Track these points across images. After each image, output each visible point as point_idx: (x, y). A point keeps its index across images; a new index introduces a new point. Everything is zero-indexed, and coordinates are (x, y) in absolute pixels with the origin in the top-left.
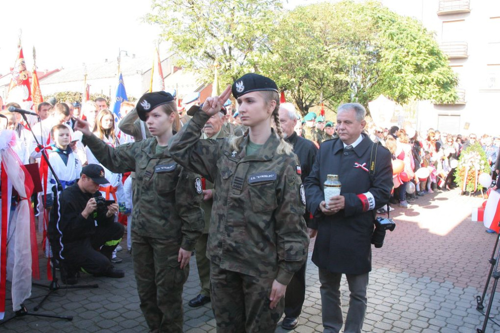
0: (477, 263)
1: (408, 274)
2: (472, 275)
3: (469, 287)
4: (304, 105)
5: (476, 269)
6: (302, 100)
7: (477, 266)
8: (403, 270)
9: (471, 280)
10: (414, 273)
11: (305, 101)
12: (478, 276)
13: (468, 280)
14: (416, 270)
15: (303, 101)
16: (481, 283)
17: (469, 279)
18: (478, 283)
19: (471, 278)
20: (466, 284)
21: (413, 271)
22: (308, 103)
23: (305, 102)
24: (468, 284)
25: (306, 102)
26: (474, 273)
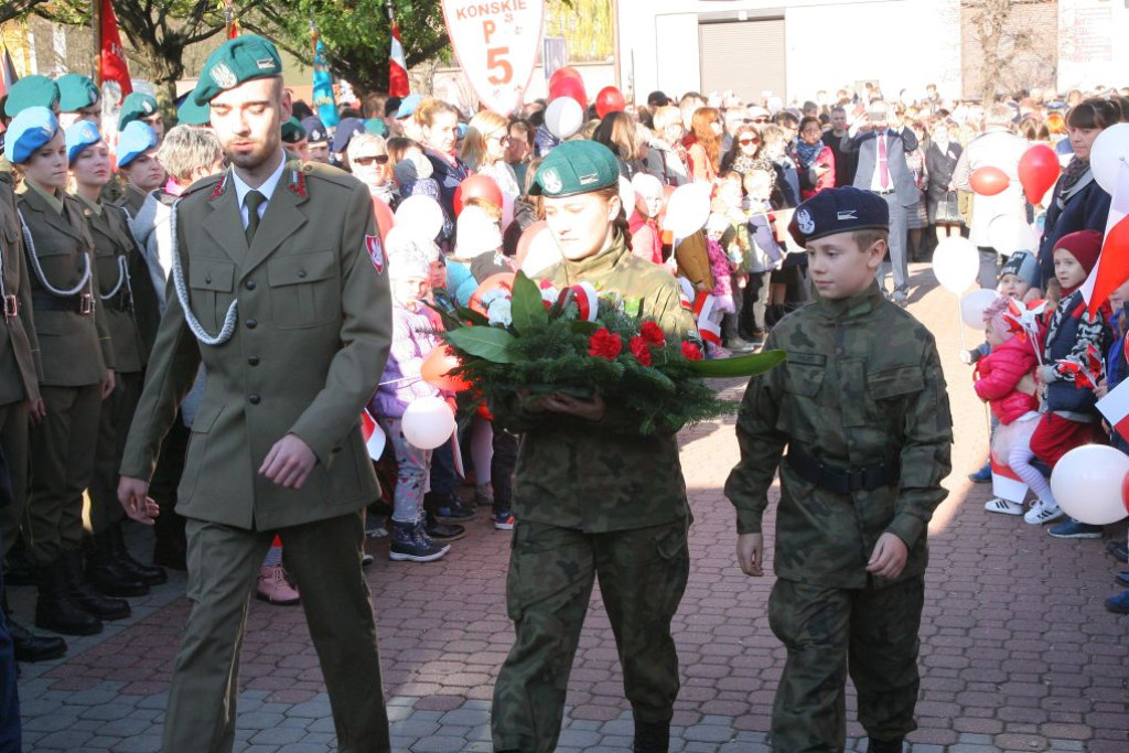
0: (967, 630)
1: (727, 720)
2: (958, 685)
3: (964, 738)
4: (159, 35)
5: (969, 653)
6: (147, 13)
7: (968, 642)
8: (704, 708)
9: (963, 709)
10: (748, 712)
11: (164, 12)
12: (984, 686)
13: (951, 710)
14: (753, 698)
15: (155, 17)
16: (1001, 715)
17: (954, 701)
18: (990, 713)
19: (964, 698)
20: (951, 727)
21: (743, 707)
22: (175, 25)
23: (162, 21)
24: (958, 724)
25: (169, 20)
26: (968, 675)
